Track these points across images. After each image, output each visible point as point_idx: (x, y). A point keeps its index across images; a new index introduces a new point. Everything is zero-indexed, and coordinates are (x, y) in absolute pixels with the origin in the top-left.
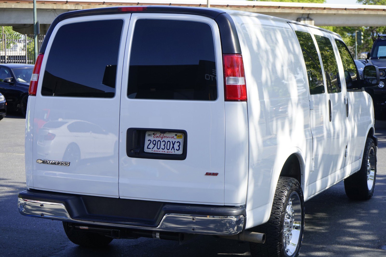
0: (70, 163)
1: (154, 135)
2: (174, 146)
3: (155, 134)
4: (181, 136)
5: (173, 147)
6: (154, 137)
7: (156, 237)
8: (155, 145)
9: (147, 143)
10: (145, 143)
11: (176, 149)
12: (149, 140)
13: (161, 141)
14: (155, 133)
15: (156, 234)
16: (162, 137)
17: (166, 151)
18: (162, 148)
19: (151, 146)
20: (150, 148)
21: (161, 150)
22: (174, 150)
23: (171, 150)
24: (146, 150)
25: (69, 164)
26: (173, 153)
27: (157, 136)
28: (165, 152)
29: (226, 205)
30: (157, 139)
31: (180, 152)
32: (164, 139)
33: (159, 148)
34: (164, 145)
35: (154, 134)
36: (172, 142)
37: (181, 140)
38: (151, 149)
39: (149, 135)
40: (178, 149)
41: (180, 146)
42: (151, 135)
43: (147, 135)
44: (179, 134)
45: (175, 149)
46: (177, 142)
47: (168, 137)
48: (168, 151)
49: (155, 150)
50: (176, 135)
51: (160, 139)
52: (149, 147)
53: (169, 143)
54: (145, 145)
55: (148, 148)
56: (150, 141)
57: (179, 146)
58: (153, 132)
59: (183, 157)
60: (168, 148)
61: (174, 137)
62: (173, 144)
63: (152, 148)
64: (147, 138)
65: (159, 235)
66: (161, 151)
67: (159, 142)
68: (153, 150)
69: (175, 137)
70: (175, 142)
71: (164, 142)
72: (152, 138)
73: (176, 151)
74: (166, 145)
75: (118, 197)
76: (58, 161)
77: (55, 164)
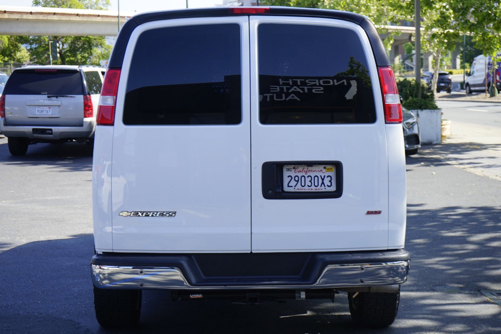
0: (176, 212)
1: (294, 170)
2: (324, 181)
3: (296, 167)
4: (331, 169)
5: (323, 183)
6: (295, 171)
7: (300, 297)
8: (298, 181)
9: (286, 180)
10: (284, 181)
11: (328, 186)
12: (289, 177)
13: (306, 176)
14: (296, 166)
15: (300, 294)
16: (307, 172)
17: (313, 189)
18: (308, 186)
19: (293, 183)
20: (292, 186)
21: (306, 187)
22: (325, 186)
23: (321, 186)
24: (286, 189)
25: (175, 214)
26: (324, 190)
27: (299, 170)
28: (312, 189)
29: (389, 248)
30: (300, 175)
31: (333, 188)
32: (309, 174)
33: (303, 185)
34: (311, 181)
35: (294, 168)
36: (321, 176)
37: (333, 174)
38: (293, 188)
39: (288, 170)
40: (329, 185)
41: (332, 181)
42: (291, 170)
43: (285, 170)
44: (328, 167)
45: (326, 185)
46: (328, 177)
47: (314, 171)
48: (317, 188)
49: (299, 188)
50: (325, 168)
51: (304, 174)
52: (290, 185)
53: (316, 178)
54: (284, 183)
55: (288, 186)
56: (290, 178)
57: (330, 181)
58: (293, 165)
59: (338, 193)
60: (316, 185)
61: (322, 170)
62: (323, 180)
63: (295, 186)
64: (286, 174)
65: (304, 294)
66: (306, 189)
67: (303, 178)
68: (296, 188)
69: (324, 170)
70: (325, 176)
71: (310, 178)
72: (293, 174)
73: (327, 187)
74: (313, 181)
75: (249, 252)
76: (157, 212)
77: (152, 216)
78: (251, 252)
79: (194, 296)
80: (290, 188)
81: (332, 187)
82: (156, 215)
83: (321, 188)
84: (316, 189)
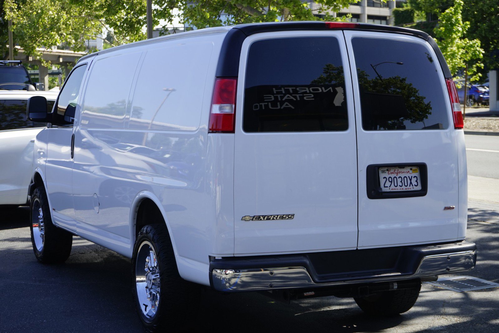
0: (294, 214)
1: (388, 172)
2: (412, 181)
3: (389, 170)
4: (416, 170)
5: (411, 183)
6: (388, 173)
7: (393, 288)
8: (391, 182)
9: (382, 181)
10: (380, 182)
11: (415, 185)
12: (384, 178)
13: (397, 177)
14: (389, 168)
15: (393, 285)
16: (397, 173)
17: (404, 189)
18: (400, 186)
19: (388, 184)
20: (387, 187)
21: (398, 187)
22: (413, 186)
23: (410, 186)
24: (384, 189)
25: (293, 216)
26: (412, 189)
27: (391, 172)
28: (403, 189)
29: (458, 239)
30: (393, 176)
31: (419, 188)
32: (399, 175)
33: (396, 185)
34: (401, 182)
35: (387, 170)
36: (409, 177)
37: (417, 174)
38: (388, 188)
39: (383, 172)
40: (416, 184)
41: (418, 181)
42: (385, 172)
43: (380, 172)
44: (414, 168)
45: (414, 185)
46: (414, 177)
47: (403, 172)
48: (407, 187)
49: (392, 188)
50: (411, 169)
51: (395, 175)
52: (386, 186)
53: (405, 179)
54: (381, 184)
55: (385, 187)
56: (385, 179)
57: (416, 181)
58: (386, 168)
59: (423, 192)
60: (406, 185)
61: (409, 171)
62: (411, 180)
63: (390, 187)
64: (382, 175)
65: (397, 285)
66: (399, 189)
67: (395, 179)
68: (391, 188)
69: (411, 172)
70: (412, 177)
71: (400, 178)
72: (387, 175)
73: (414, 187)
74: (403, 182)
75: (355, 249)
76: (278, 215)
77: (273, 219)
78: (357, 249)
79: (307, 293)
80: (386, 188)
81: (418, 186)
82: (276, 218)
83: (410, 187)
84: (406, 189)
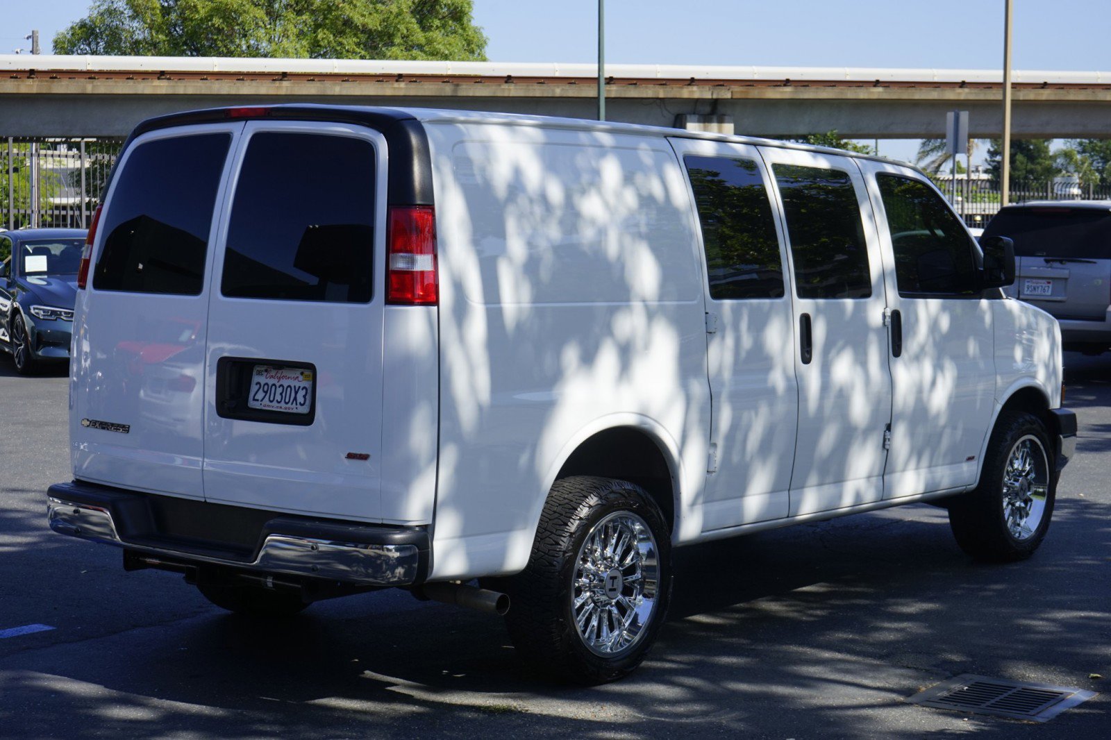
0: (131, 426)
1: (266, 373)
2: (297, 396)
3: (268, 370)
4: (309, 376)
5: (295, 399)
6: (266, 376)
7: (267, 584)
8: (266, 392)
9: (254, 388)
10: (251, 390)
11: (300, 403)
12: (257, 384)
13: (278, 385)
14: (269, 368)
15: (266, 579)
16: (280, 378)
17: (283, 408)
18: (277, 401)
19: (260, 395)
20: (258, 400)
21: (275, 404)
22: (296, 404)
23: (292, 404)
24: (252, 404)
25: (129, 428)
26: (295, 411)
27: (271, 374)
28: (281, 407)
29: (385, 522)
30: (271, 382)
31: (304, 410)
32: (281, 382)
33: (272, 399)
34: (281, 394)
35: (266, 371)
36: (295, 387)
37: (308, 385)
38: (260, 402)
39: (259, 373)
40: (302, 402)
41: (306, 397)
42: (263, 372)
43: (254, 373)
44: (305, 372)
45: (298, 404)
46: (303, 389)
47: (289, 378)
48: (287, 406)
49: (266, 404)
50: (302, 374)
51: (274, 381)
52: (256, 398)
53: (289, 389)
54: (250, 393)
55: (254, 400)
56: (258, 386)
57: (304, 397)
58: (265, 366)
59: (306, 419)
60: (287, 401)
61: (298, 377)
62: (296, 393)
63: (262, 401)
64: (256, 379)
65: (271, 580)
66: (274, 407)
67: (274, 387)
68: (263, 403)
69: (301, 378)
70: (299, 387)
71: (281, 388)
72: (263, 380)
73: (299, 406)
74: (284, 395)
76: (112, 424)
77: (108, 429)
78: (205, 500)
80: (256, 402)
81: (304, 406)
82: (111, 428)
83: (292, 406)
84: (286, 408)
